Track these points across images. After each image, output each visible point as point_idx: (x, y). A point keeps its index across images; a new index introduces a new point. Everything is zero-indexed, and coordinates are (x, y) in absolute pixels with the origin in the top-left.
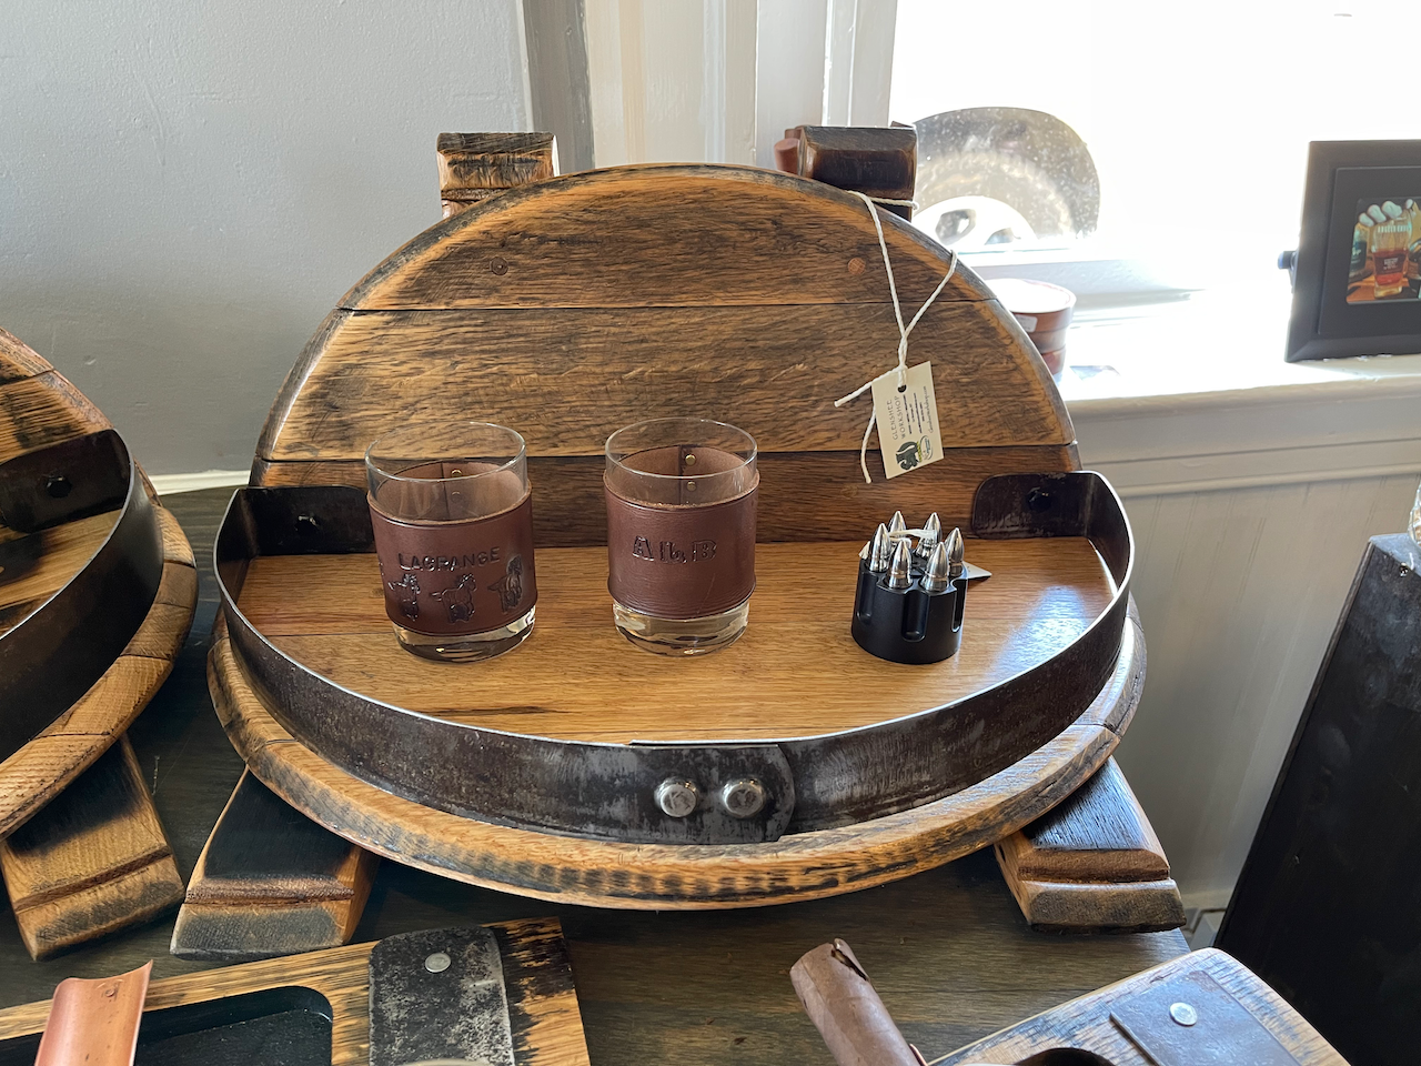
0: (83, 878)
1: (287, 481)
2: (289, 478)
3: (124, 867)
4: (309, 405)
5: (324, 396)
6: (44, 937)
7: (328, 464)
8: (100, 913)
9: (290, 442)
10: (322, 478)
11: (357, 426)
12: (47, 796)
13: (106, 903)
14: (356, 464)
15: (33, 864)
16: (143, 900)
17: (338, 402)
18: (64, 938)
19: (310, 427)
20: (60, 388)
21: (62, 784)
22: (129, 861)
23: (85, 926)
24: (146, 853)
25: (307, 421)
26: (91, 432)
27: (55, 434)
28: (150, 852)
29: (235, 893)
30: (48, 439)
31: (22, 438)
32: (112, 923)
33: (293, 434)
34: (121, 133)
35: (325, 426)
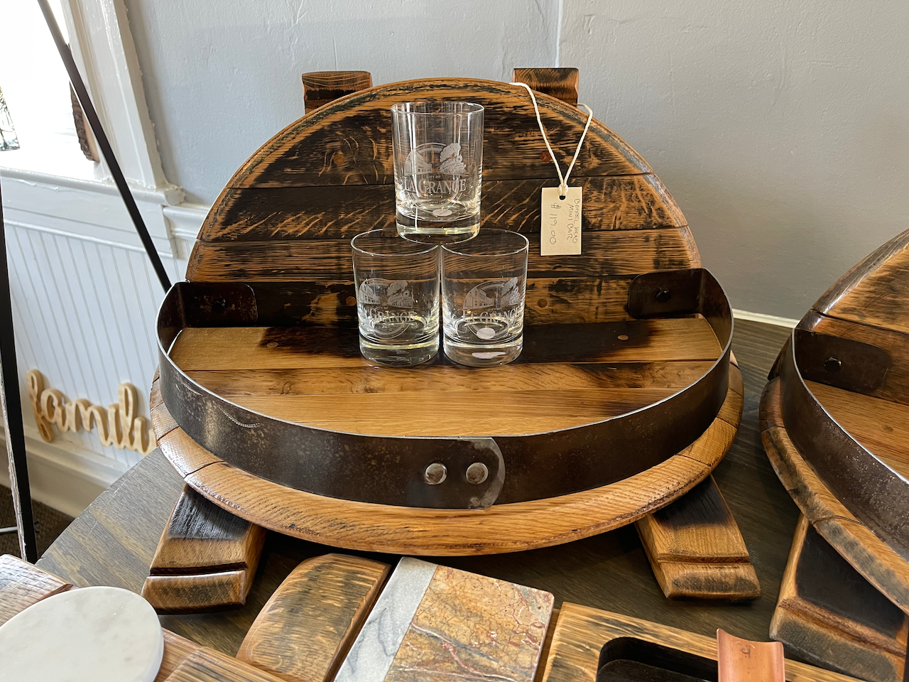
0: (698, 556)
1: (831, 331)
2: (833, 330)
3: (721, 559)
4: (874, 285)
5: (889, 281)
6: (677, 585)
7: (869, 328)
8: (711, 584)
9: (846, 306)
10: (859, 336)
11: (905, 307)
12: (680, 493)
13: (713, 579)
14: (891, 333)
15: (670, 533)
16: (735, 587)
17: (898, 286)
18: (687, 591)
19: (868, 300)
20: (686, 238)
21: (687, 489)
22: (725, 556)
23: (700, 588)
24: (736, 556)
25: (868, 295)
26: (692, 268)
27: (673, 264)
28: (738, 556)
29: (816, 615)
30: (670, 266)
31: (657, 263)
32: (715, 593)
33: (852, 302)
34: (754, 82)
35: (879, 301)
